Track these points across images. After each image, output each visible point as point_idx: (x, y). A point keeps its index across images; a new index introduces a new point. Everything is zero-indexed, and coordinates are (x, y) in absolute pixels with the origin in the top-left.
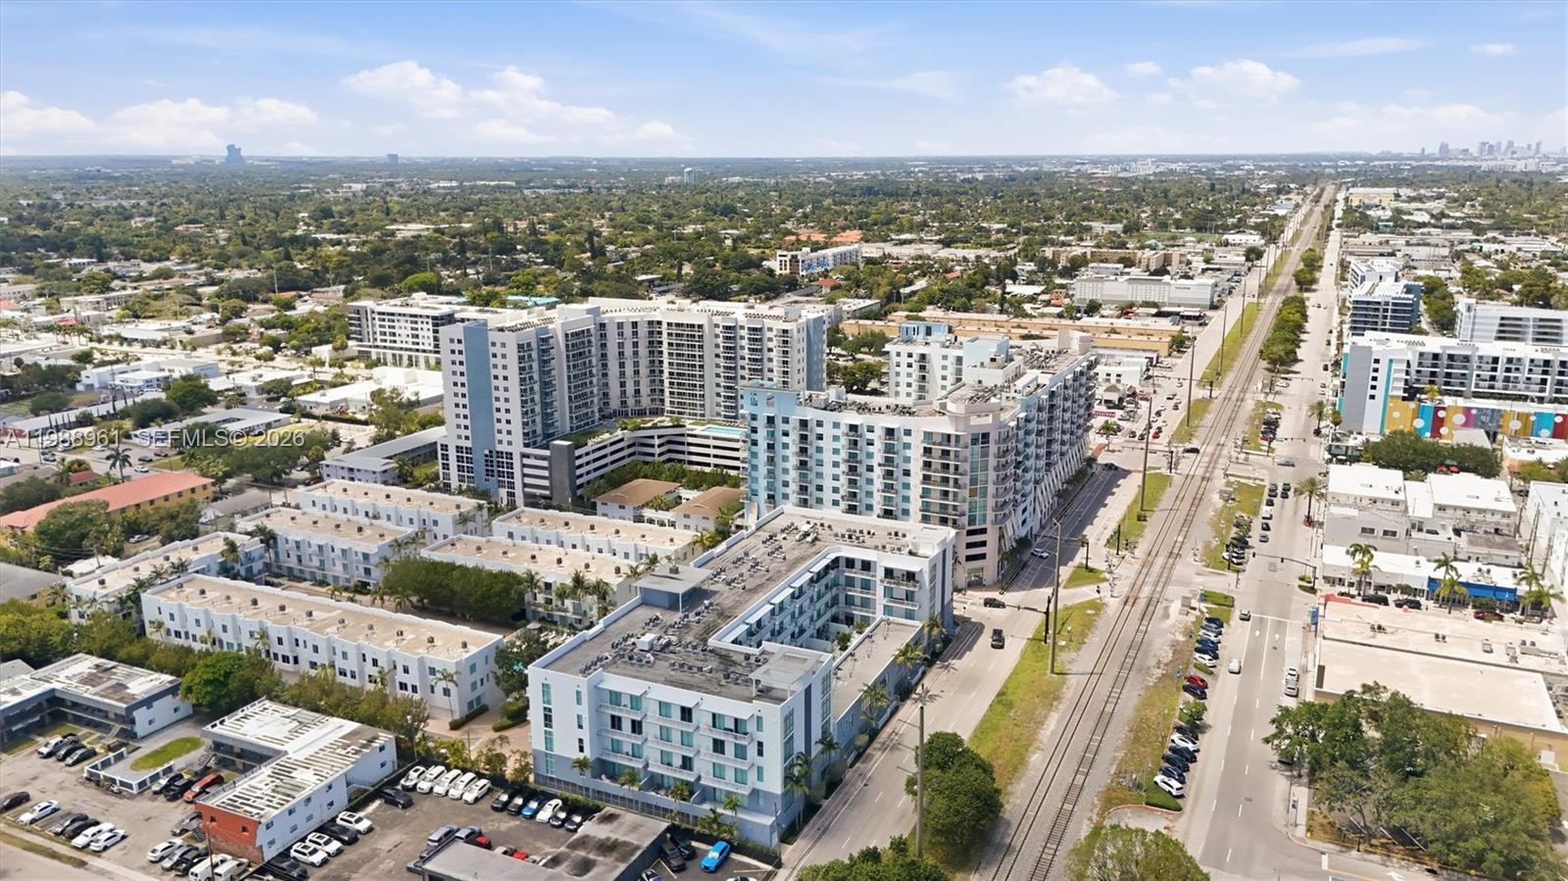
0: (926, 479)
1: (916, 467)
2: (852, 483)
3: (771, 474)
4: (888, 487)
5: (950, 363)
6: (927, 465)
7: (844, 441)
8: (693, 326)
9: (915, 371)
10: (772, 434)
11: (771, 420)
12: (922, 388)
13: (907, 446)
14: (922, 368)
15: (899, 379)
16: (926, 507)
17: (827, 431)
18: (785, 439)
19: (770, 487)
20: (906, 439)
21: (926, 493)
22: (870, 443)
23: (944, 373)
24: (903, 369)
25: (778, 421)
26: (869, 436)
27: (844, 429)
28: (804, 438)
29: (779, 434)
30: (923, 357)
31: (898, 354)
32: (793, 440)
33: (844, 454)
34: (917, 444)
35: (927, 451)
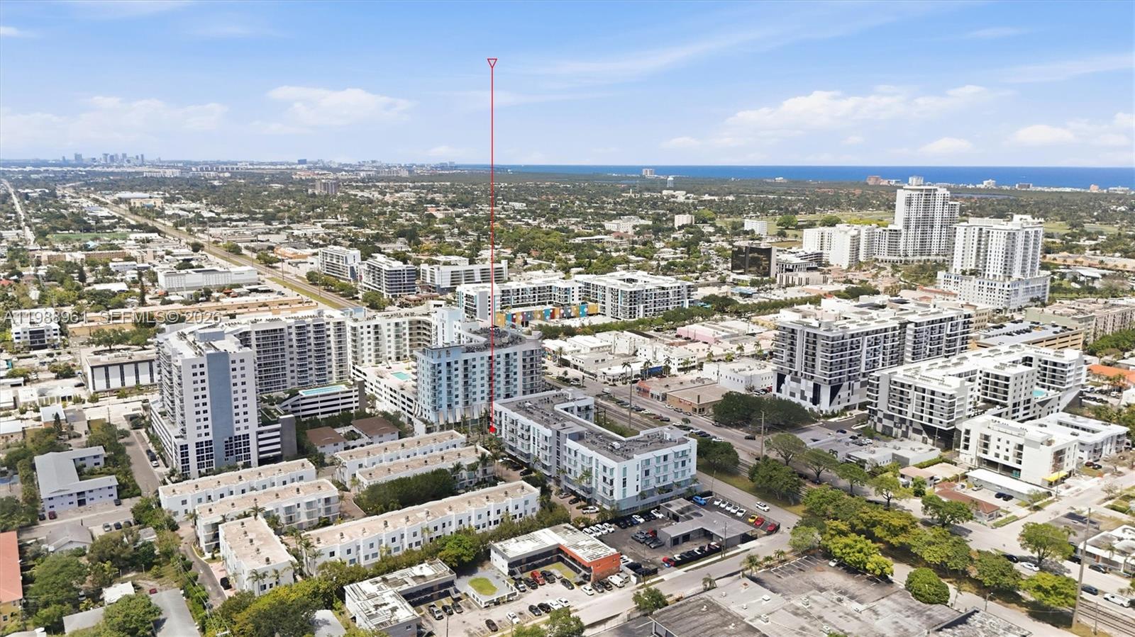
0: (524, 374)
1: (520, 370)
2: (490, 385)
3: (450, 393)
4: (508, 383)
5: (392, 327)
6: (524, 367)
7: (486, 365)
8: (275, 330)
9: (372, 335)
10: (449, 372)
11: (449, 364)
12: (377, 345)
13: (515, 360)
14: (376, 333)
15: (363, 342)
16: (524, 386)
17: (478, 363)
18: (456, 373)
19: (449, 400)
20: (515, 357)
21: (524, 381)
22: (499, 363)
23: (389, 333)
24: (365, 336)
25: (453, 364)
26: (498, 360)
27: (486, 359)
28: (466, 369)
29: (453, 370)
30: (376, 326)
31: (362, 327)
32: (460, 373)
33: (487, 372)
34: (520, 357)
35: (524, 360)
